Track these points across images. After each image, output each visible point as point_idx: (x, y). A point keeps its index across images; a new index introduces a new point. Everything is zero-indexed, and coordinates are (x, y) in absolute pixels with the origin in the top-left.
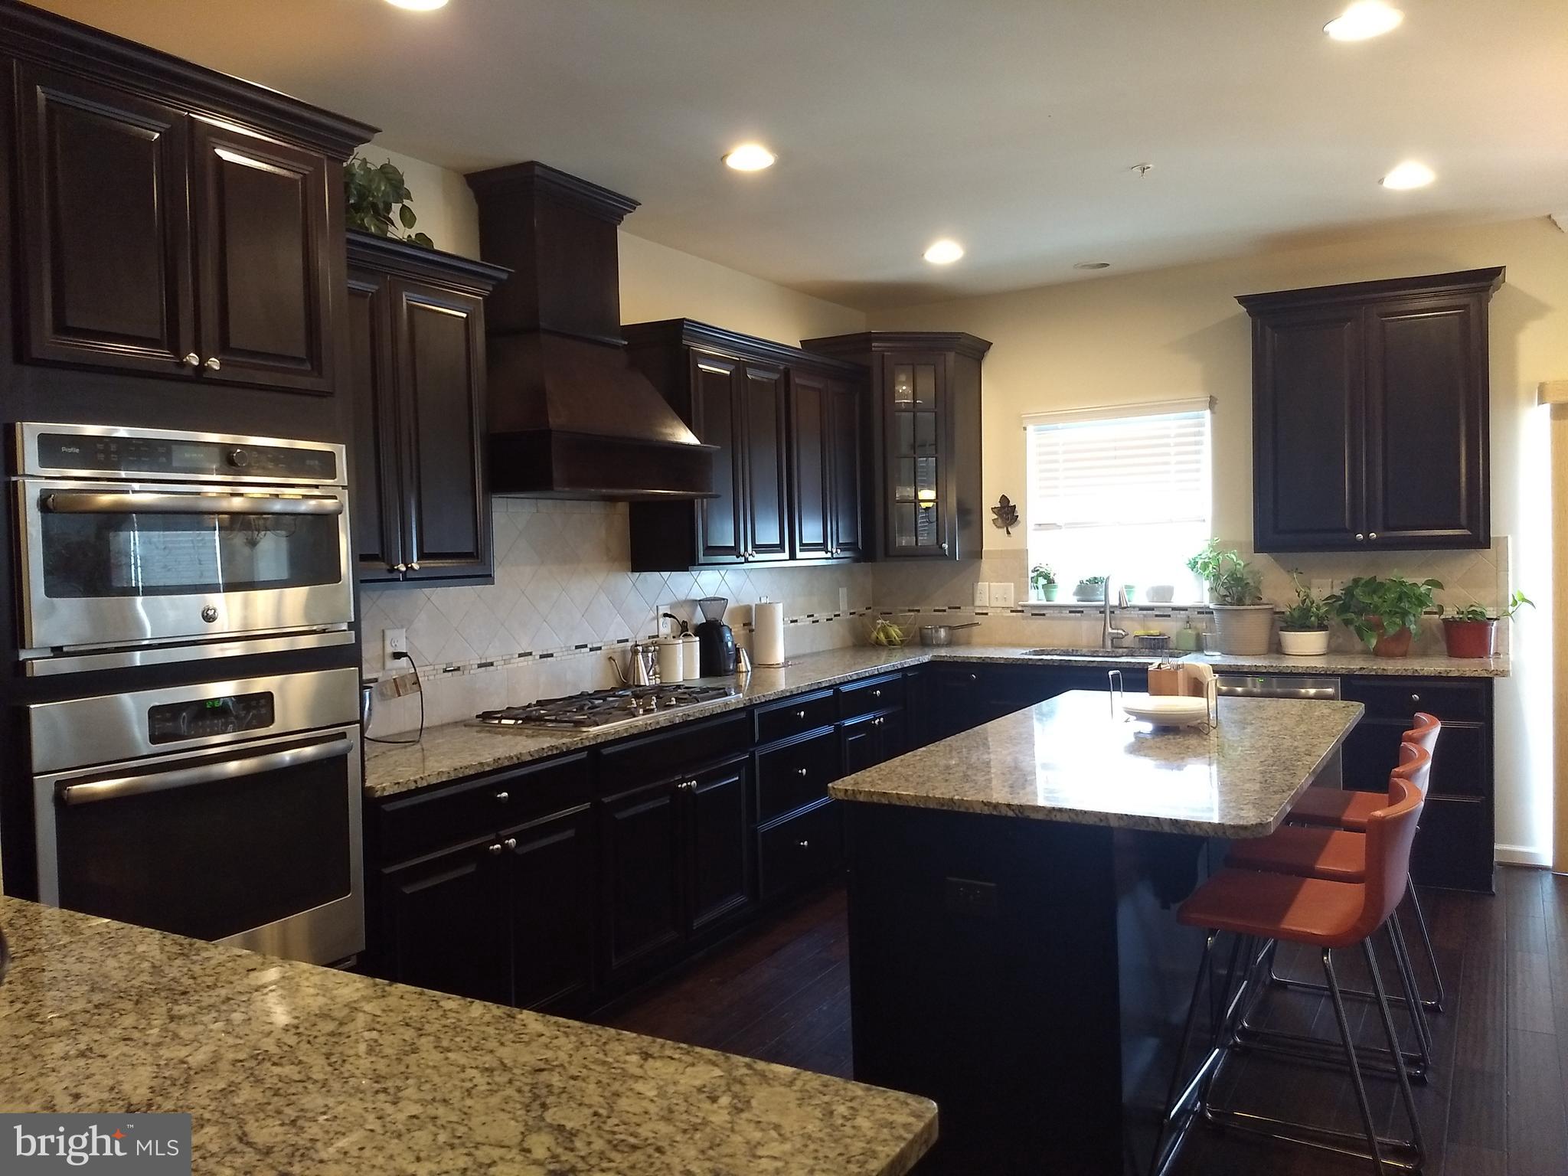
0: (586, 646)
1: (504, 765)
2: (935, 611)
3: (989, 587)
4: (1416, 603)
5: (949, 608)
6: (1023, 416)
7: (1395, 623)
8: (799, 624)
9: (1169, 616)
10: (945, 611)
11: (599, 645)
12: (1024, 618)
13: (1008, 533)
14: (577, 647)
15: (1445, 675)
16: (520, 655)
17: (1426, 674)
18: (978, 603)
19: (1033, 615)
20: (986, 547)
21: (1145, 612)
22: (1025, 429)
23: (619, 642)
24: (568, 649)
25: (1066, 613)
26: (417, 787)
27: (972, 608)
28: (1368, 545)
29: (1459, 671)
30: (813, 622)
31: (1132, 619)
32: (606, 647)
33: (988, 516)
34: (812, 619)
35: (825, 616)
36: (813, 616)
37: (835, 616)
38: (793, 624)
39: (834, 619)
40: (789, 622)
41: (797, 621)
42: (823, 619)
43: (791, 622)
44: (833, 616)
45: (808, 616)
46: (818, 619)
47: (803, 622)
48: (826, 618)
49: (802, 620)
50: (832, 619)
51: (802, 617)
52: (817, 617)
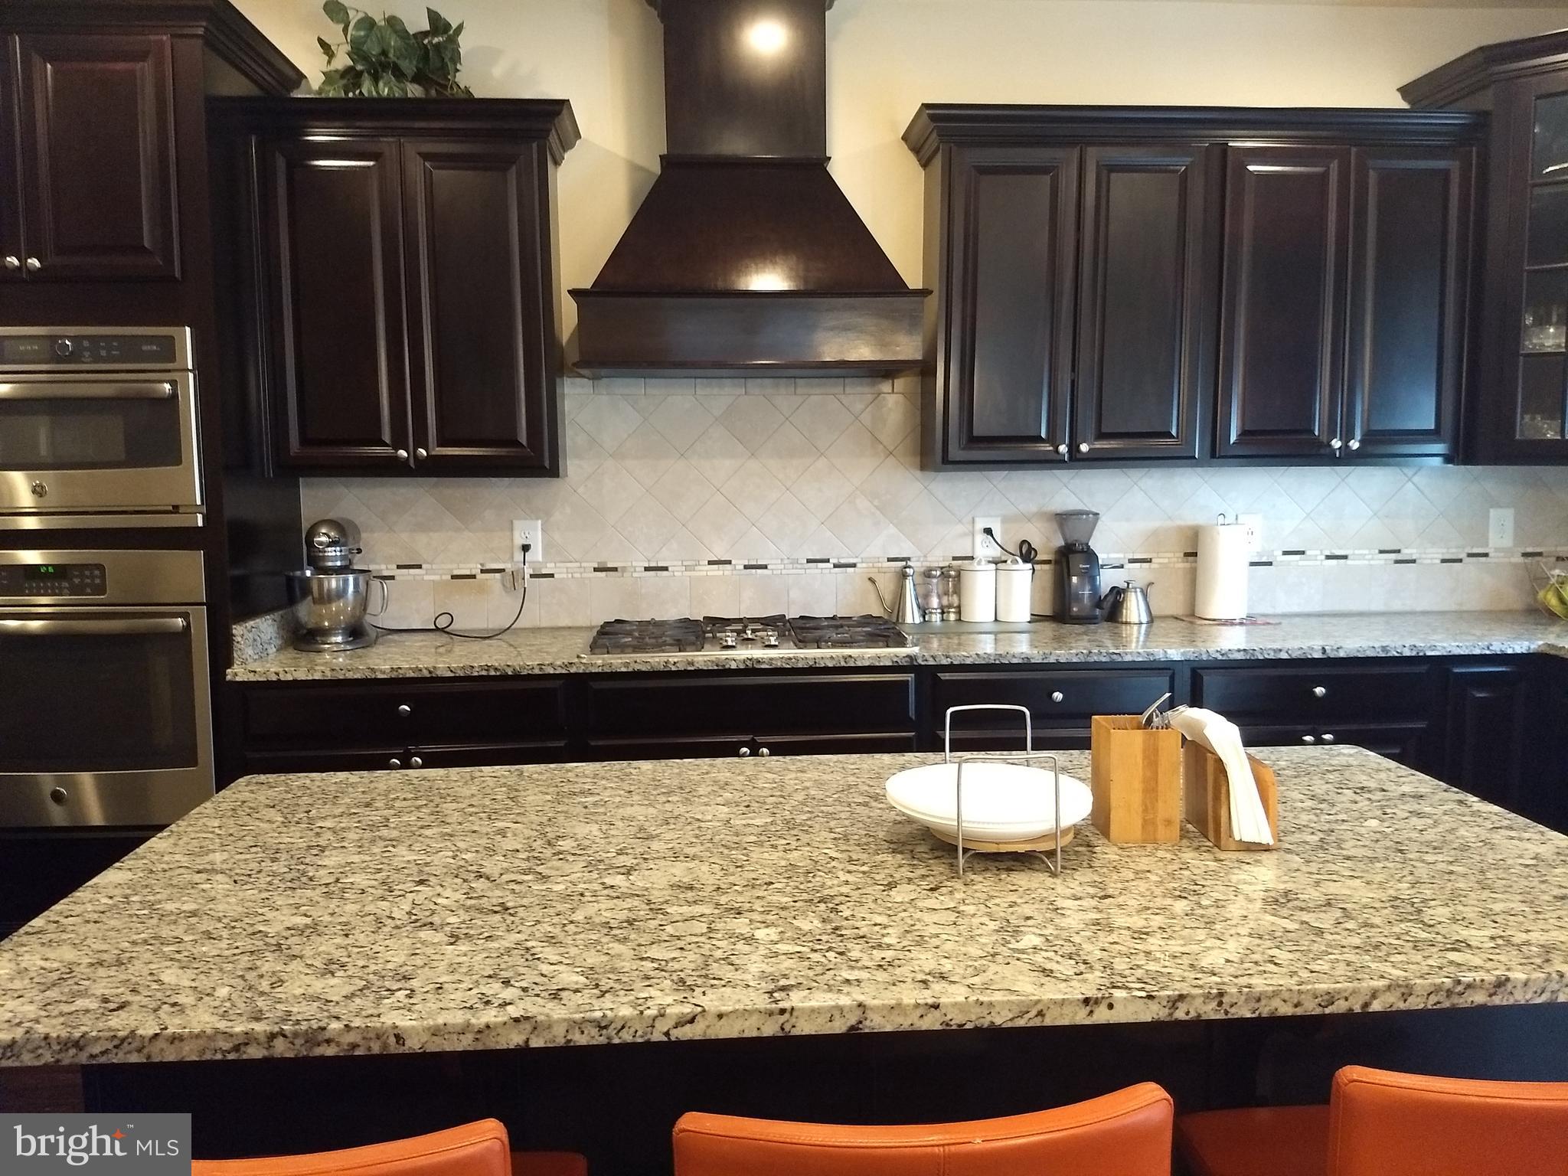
0: (828, 561)
1: (408, 676)
8: (1349, 562)
11: (852, 561)
14: (809, 561)
16: (710, 563)
23: (890, 560)
24: (795, 562)
26: (279, 680)
30: (1397, 562)
32: (864, 565)
34: (1393, 556)
35: (1436, 554)
36: (1399, 551)
37: (1470, 555)
38: (1334, 562)
39: (1467, 560)
40: (1324, 557)
41: (1345, 557)
42: (1431, 559)
43: (1328, 557)
44: (1463, 556)
45: (1381, 552)
46: (1414, 558)
47: (1365, 559)
48: (1441, 557)
49: (1362, 557)
50: (1460, 561)
51: (1361, 552)
52: (1411, 554)
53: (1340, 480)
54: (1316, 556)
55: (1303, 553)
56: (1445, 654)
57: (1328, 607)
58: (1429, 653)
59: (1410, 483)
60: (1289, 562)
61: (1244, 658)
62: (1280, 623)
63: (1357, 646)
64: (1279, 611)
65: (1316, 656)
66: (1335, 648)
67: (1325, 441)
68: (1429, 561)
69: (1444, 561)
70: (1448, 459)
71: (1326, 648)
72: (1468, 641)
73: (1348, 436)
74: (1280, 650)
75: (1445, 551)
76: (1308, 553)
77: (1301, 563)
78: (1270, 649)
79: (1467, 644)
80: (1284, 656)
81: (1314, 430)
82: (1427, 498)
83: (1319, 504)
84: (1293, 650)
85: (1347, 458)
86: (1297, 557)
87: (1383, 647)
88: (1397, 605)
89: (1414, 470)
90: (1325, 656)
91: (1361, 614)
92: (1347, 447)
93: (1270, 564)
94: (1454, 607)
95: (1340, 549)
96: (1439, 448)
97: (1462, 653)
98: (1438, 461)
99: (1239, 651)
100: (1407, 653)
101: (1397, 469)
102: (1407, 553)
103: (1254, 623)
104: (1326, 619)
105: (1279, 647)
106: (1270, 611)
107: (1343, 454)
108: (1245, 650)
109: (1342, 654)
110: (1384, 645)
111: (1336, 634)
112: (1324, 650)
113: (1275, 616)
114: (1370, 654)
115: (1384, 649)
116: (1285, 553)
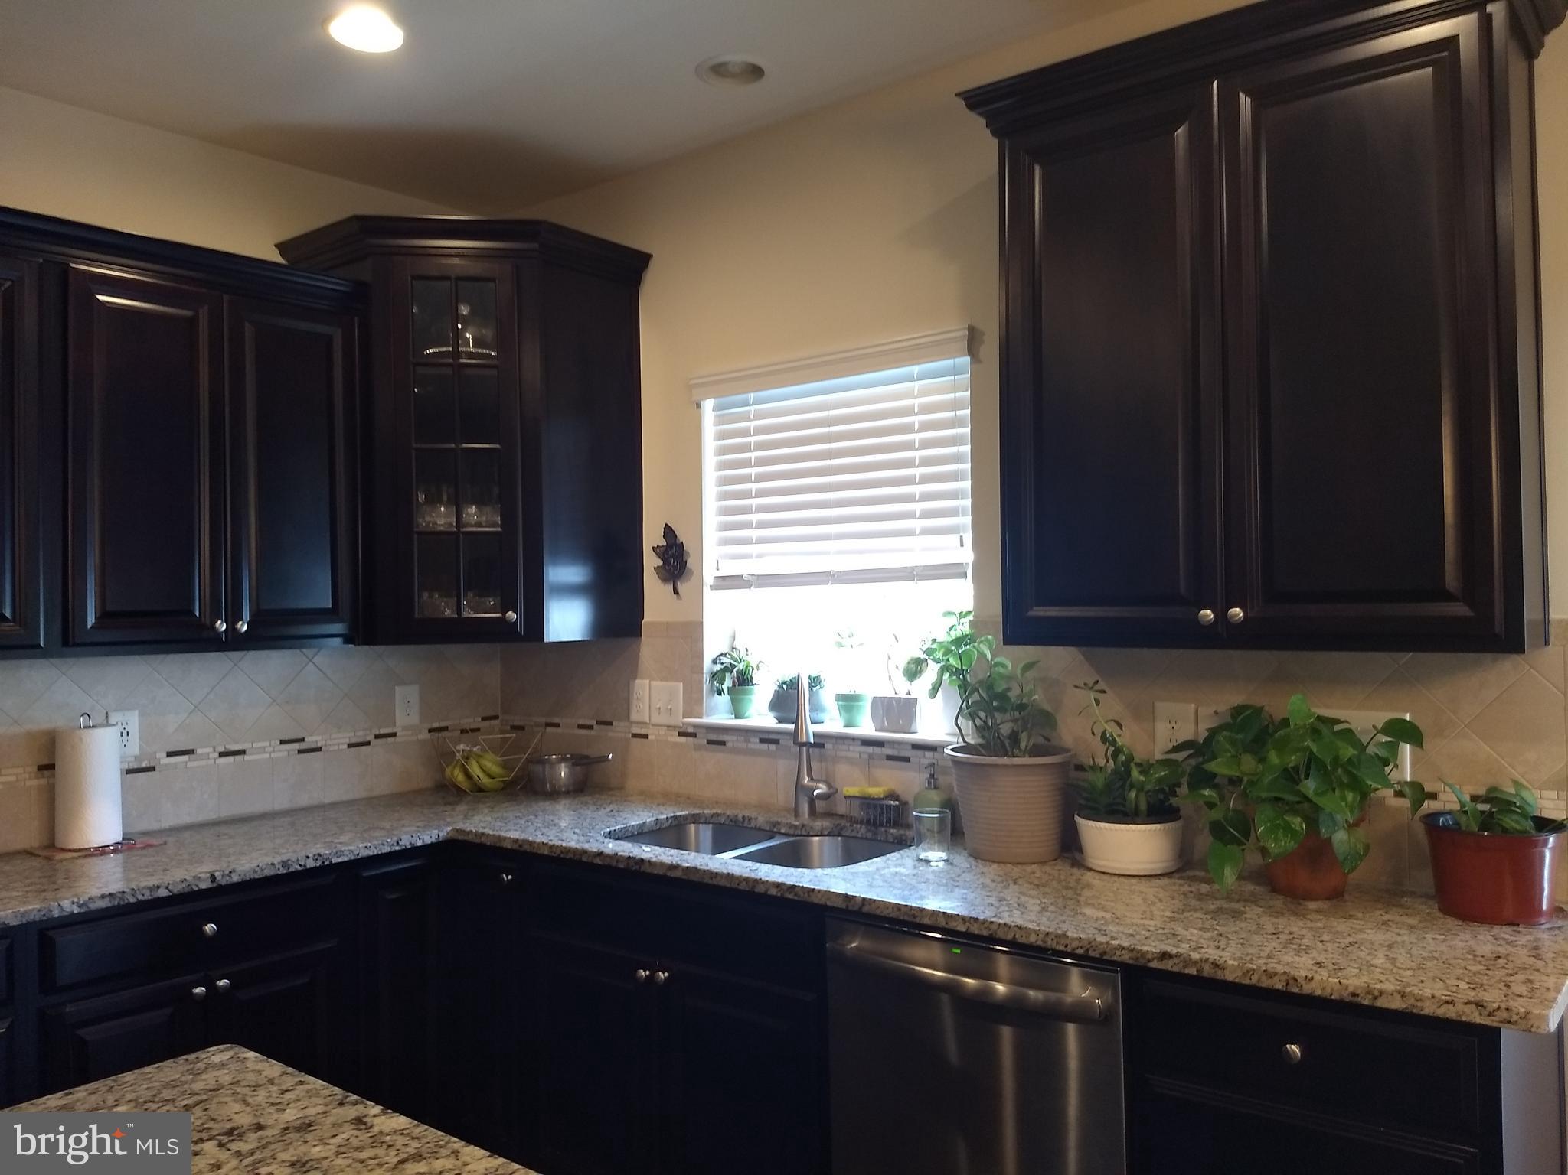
2: (581, 727)
3: (650, 685)
4: (1345, 780)
5: (598, 723)
6: (692, 382)
7: (1288, 829)
8: (246, 758)
9: (907, 760)
10: (591, 727)
12: (697, 748)
13: (676, 592)
15: (1366, 1002)
17: (1318, 992)
18: (634, 717)
19: (709, 742)
20: (648, 617)
21: (870, 749)
22: (698, 406)
25: (754, 743)
27: (626, 724)
28: (1223, 636)
29: (1403, 995)
30: (300, 752)
31: (850, 761)
33: (651, 562)
34: (296, 746)
35: (344, 738)
36: (303, 740)
37: (377, 737)
38: (230, 759)
39: (374, 742)
40: (217, 755)
41: (243, 752)
42: (339, 745)
43: (221, 755)
44: (371, 738)
45: (282, 742)
46: (319, 745)
47: (265, 752)
48: (347, 741)
49: (263, 750)
50: (368, 743)
51: (260, 744)
52: (317, 742)
53: (232, 664)
54: (208, 754)
55: (192, 752)
56: (353, 858)
57: (226, 812)
58: (334, 861)
59: (311, 664)
60: (176, 764)
61: (110, 905)
62: (165, 843)
63: (254, 865)
64: (166, 824)
65: (203, 886)
66: (227, 872)
67: (208, 622)
68: (336, 748)
69: (350, 746)
70: (348, 639)
71: (217, 874)
72: (377, 838)
73: (233, 618)
74: (158, 887)
75: (352, 734)
76: (199, 751)
77: (190, 765)
78: (145, 888)
79: (376, 843)
80: (163, 893)
81: (194, 609)
82: (329, 678)
83: (208, 694)
84: (175, 883)
85: (234, 643)
86: (185, 758)
87: (283, 862)
88: (304, 800)
89: (314, 650)
90: (215, 885)
91: (263, 816)
92: (235, 629)
93: (152, 769)
94: (364, 794)
95: (237, 743)
96: (338, 628)
97: (371, 854)
98: (338, 641)
99: (103, 897)
100: (311, 864)
101: (297, 651)
102: (312, 740)
103: (131, 848)
104: (224, 829)
105: (156, 883)
106: (155, 826)
107: (230, 637)
108: (111, 895)
109: (235, 878)
110: (285, 859)
111: (231, 850)
112: (213, 878)
113: (160, 832)
114: (268, 872)
115: (284, 864)
116: (169, 754)
